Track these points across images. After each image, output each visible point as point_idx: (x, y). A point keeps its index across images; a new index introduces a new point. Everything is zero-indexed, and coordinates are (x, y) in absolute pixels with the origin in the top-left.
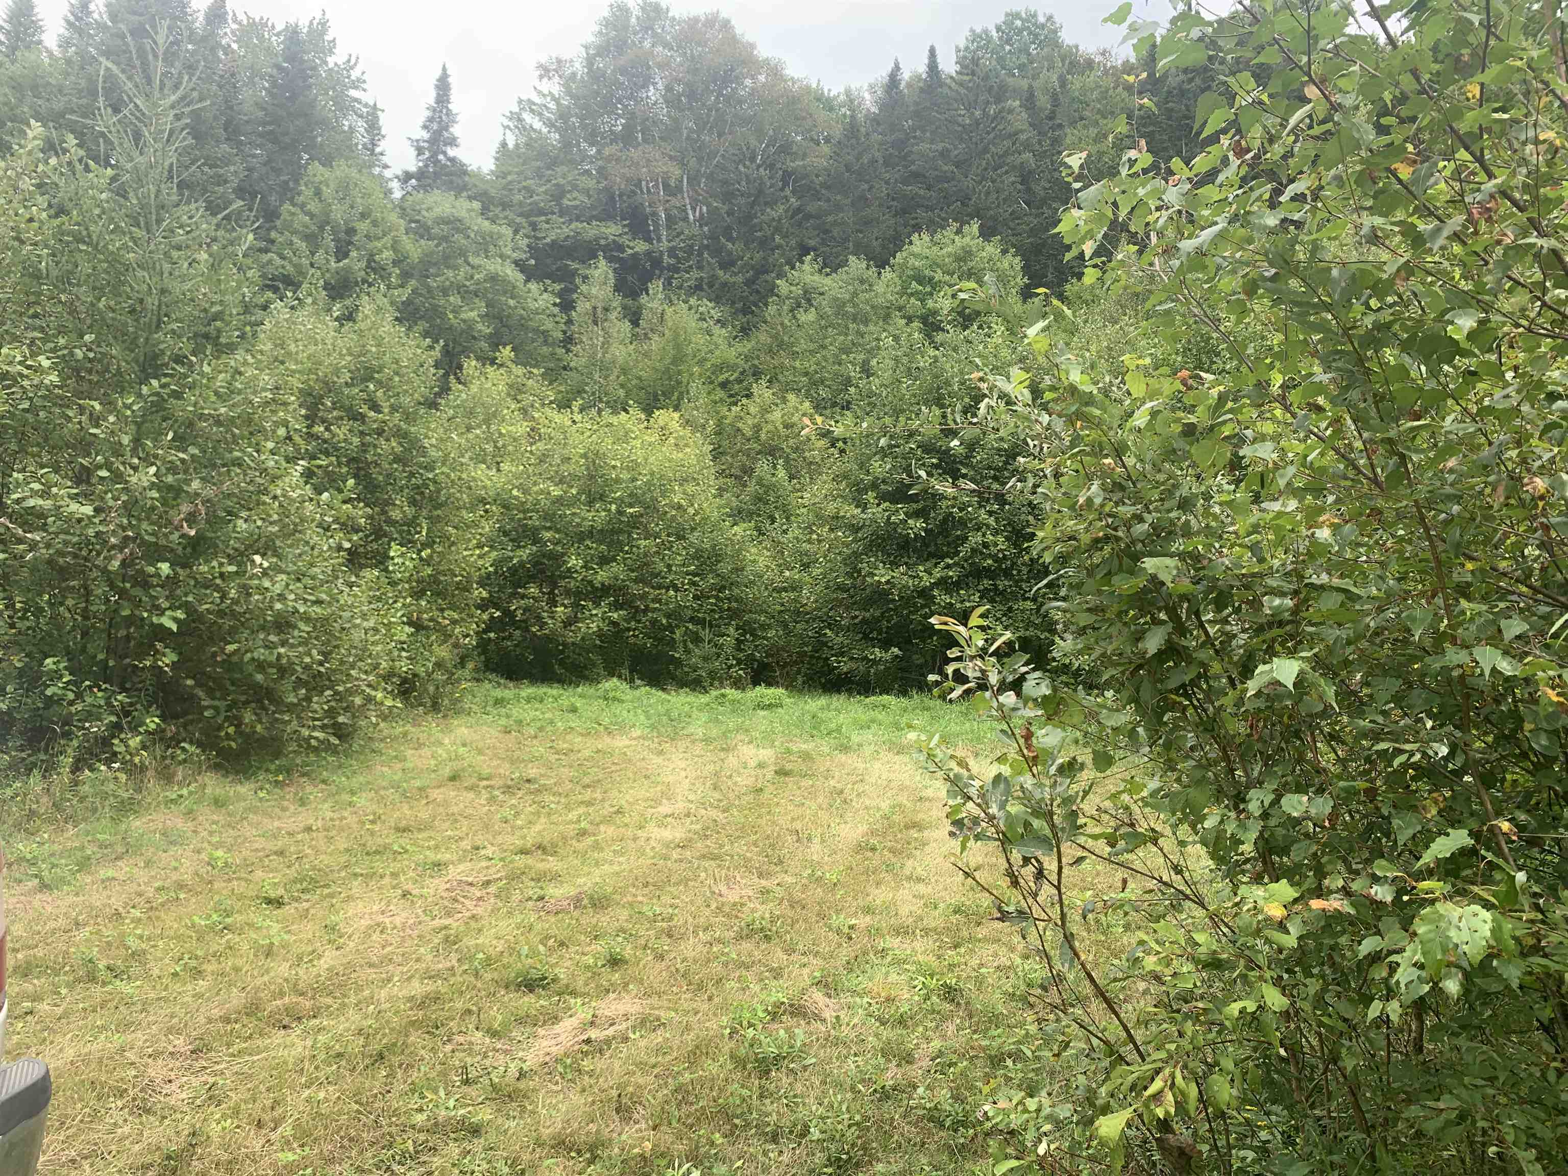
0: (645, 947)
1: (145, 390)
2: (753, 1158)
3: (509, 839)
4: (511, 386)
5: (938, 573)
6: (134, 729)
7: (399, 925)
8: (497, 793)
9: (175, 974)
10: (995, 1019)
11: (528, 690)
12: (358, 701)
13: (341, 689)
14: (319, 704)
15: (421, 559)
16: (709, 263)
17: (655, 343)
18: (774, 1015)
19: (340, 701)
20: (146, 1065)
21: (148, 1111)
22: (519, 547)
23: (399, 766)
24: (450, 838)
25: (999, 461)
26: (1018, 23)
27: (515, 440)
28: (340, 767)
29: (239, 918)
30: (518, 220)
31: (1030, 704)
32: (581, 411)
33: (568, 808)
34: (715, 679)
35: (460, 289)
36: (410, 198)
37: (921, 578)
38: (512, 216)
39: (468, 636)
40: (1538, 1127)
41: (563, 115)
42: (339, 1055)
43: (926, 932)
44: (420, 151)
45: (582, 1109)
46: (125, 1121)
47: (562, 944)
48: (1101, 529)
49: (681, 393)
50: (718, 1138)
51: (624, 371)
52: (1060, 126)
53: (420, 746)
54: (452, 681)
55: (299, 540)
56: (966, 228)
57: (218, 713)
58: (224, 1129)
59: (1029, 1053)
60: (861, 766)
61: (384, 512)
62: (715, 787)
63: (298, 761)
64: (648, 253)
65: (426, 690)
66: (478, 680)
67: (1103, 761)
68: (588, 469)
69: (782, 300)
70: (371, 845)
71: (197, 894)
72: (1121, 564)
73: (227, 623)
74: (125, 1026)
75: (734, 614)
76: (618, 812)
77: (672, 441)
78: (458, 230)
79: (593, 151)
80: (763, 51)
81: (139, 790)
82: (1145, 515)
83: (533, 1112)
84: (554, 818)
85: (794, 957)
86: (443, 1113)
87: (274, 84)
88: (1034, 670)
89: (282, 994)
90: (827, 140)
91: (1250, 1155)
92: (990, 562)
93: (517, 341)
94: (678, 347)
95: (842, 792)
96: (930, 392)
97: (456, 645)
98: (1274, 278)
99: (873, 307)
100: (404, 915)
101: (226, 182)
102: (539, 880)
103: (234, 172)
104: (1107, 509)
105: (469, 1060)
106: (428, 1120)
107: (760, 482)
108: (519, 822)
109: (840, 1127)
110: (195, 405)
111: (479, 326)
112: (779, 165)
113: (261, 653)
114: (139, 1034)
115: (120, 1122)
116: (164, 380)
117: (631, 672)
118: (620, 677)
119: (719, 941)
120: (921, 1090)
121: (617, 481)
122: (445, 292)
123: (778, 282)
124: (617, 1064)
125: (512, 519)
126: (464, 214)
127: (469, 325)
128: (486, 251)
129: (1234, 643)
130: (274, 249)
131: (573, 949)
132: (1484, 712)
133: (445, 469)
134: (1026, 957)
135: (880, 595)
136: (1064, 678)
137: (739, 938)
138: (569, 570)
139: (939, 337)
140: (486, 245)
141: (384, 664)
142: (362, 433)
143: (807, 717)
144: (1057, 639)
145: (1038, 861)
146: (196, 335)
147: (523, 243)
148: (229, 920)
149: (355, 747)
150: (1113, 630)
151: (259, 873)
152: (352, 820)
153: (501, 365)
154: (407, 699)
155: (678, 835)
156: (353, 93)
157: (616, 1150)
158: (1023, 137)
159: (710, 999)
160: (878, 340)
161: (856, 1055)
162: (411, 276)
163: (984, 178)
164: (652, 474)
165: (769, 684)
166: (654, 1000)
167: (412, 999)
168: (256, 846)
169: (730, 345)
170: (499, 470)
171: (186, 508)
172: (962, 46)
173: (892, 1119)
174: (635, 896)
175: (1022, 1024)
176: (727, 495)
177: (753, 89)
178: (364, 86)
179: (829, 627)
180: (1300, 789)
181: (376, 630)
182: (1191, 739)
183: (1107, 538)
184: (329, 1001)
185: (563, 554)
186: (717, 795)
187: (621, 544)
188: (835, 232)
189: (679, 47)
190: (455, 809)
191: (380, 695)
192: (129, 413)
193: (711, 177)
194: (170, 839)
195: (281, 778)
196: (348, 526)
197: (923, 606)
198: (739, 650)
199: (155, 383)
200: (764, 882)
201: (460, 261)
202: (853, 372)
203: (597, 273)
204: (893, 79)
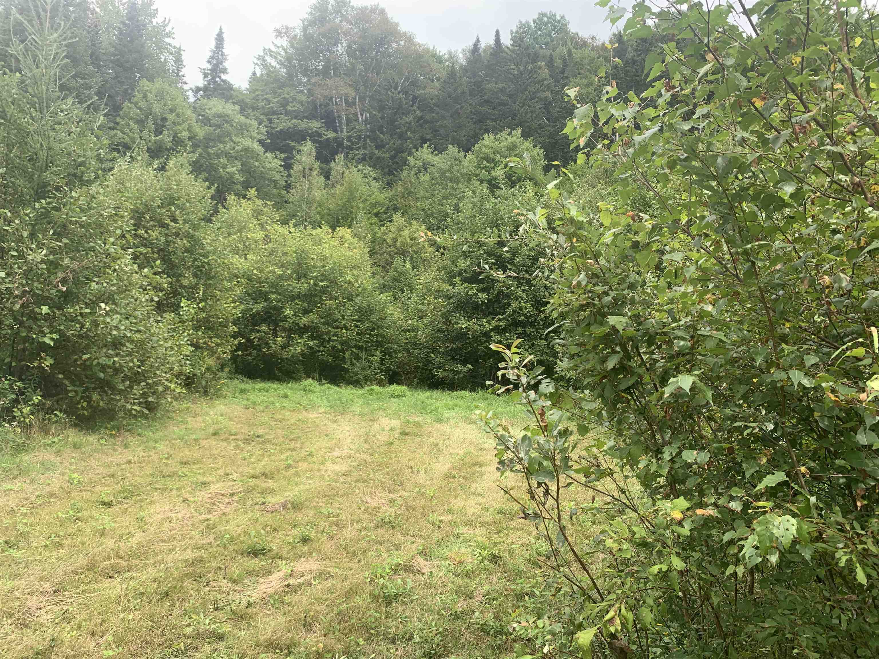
0: (323, 532)
1: (37, 205)
2: (381, 653)
3: (246, 469)
4: (254, 211)
5: (494, 323)
6: (26, 403)
7: (180, 518)
8: (239, 443)
9: (46, 546)
10: (519, 574)
11: (260, 385)
12: (160, 389)
13: (150, 381)
14: (137, 390)
15: (199, 307)
16: (370, 146)
17: (338, 190)
18: (395, 571)
19: (150, 388)
20: (27, 599)
21: (26, 626)
22: (257, 303)
23: (184, 426)
24: (212, 468)
25: (529, 262)
26: (546, 19)
27: (256, 242)
28: (149, 426)
29: (86, 513)
30: (262, 117)
31: (543, 398)
32: (295, 226)
33: (281, 452)
34: (368, 380)
35: (227, 155)
36: (198, 102)
37: (485, 326)
38: (258, 114)
39: (225, 353)
40: (819, 637)
41: (289, 59)
42: (142, 593)
43: (482, 524)
44: (205, 75)
45: (284, 624)
46: (13, 632)
47: (275, 530)
48: (585, 299)
49: (353, 218)
50: (361, 641)
51: (320, 205)
52: (567, 77)
53: (196, 415)
54: (215, 378)
55: (128, 295)
56: (514, 132)
57: (77, 395)
58: (72, 636)
59: (538, 593)
60: (448, 430)
61: (178, 281)
62: (366, 442)
63: (124, 423)
64: (335, 139)
65: (201, 383)
66: (231, 379)
67: (583, 430)
68: (297, 259)
69: (411, 168)
70: (166, 472)
71: (61, 499)
72: (595, 319)
73: (85, 342)
74: (14, 576)
75: (379, 344)
76: (310, 455)
77: (346, 245)
78: (227, 122)
79: (305, 80)
80: (403, 28)
81: (28, 438)
82: (610, 292)
83: (255, 627)
84: (273, 458)
85: (408, 538)
86: (202, 627)
87: (121, 33)
88: (546, 378)
89: (109, 558)
90: (438, 80)
91: (659, 651)
92: (523, 318)
93: (259, 186)
94: (351, 192)
95: (437, 445)
96: (492, 222)
97: (218, 358)
98: (686, 159)
99: (461, 174)
100: (183, 512)
101: (91, 88)
102: (262, 493)
103: (96, 82)
104: (589, 288)
105: (219, 597)
106: (193, 631)
107: (396, 270)
108: (252, 460)
109: (431, 635)
110: (67, 214)
111: (237, 176)
112: (411, 92)
113: (103, 360)
114: (22, 581)
115: (10, 633)
116: (48, 200)
117: (320, 375)
118: (313, 378)
119: (365, 528)
120: (477, 614)
121: (315, 267)
122: (218, 156)
123: (409, 158)
124: (305, 599)
125: (253, 287)
126: (230, 112)
127: (231, 175)
128: (242, 134)
129: (657, 365)
130: (118, 127)
131: (281, 533)
132: (792, 406)
133: (214, 257)
134: (537, 539)
135: (462, 335)
136: (562, 383)
137: (377, 527)
138: (285, 316)
139: (498, 192)
140: (242, 130)
141: (176, 368)
142: (166, 235)
143: (419, 402)
144: (558, 362)
145: (546, 485)
146: (69, 174)
147: (264, 130)
148: (79, 515)
149: (158, 415)
150: (590, 356)
151: (98, 488)
152: (155, 457)
153: (249, 199)
154: (189, 388)
155: (344, 469)
156: (167, 40)
157: (302, 649)
158: (546, 82)
159: (359, 561)
160: (464, 192)
161: (441, 594)
162: (199, 147)
163: (524, 105)
164: (335, 263)
165: (398, 384)
166: (327, 562)
167: (186, 561)
168: (98, 471)
169: (381, 193)
170: (246, 259)
171: (60, 275)
172: (514, 30)
173: (461, 630)
174: (318, 502)
175: (534, 576)
176: (377, 277)
177: (397, 49)
178: (173, 36)
179: (433, 352)
180: (692, 447)
181: (172, 349)
182: (632, 418)
183: (588, 304)
184: (137, 562)
185: (282, 308)
186: (367, 446)
187: (316, 303)
188: (442, 131)
189: (356, 23)
190: (215, 452)
191: (173, 386)
192: (27, 218)
193: (372, 97)
194: (46, 467)
195: (114, 432)
196: (157, 288)
197: (485, 342)
198: (382, 364)
199: (43, 201)
200: (392, 495)
201: (227, 139)
202: (449, 210)
203: (305, 149)
204: (476, 46)
